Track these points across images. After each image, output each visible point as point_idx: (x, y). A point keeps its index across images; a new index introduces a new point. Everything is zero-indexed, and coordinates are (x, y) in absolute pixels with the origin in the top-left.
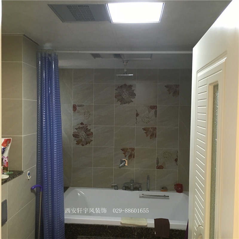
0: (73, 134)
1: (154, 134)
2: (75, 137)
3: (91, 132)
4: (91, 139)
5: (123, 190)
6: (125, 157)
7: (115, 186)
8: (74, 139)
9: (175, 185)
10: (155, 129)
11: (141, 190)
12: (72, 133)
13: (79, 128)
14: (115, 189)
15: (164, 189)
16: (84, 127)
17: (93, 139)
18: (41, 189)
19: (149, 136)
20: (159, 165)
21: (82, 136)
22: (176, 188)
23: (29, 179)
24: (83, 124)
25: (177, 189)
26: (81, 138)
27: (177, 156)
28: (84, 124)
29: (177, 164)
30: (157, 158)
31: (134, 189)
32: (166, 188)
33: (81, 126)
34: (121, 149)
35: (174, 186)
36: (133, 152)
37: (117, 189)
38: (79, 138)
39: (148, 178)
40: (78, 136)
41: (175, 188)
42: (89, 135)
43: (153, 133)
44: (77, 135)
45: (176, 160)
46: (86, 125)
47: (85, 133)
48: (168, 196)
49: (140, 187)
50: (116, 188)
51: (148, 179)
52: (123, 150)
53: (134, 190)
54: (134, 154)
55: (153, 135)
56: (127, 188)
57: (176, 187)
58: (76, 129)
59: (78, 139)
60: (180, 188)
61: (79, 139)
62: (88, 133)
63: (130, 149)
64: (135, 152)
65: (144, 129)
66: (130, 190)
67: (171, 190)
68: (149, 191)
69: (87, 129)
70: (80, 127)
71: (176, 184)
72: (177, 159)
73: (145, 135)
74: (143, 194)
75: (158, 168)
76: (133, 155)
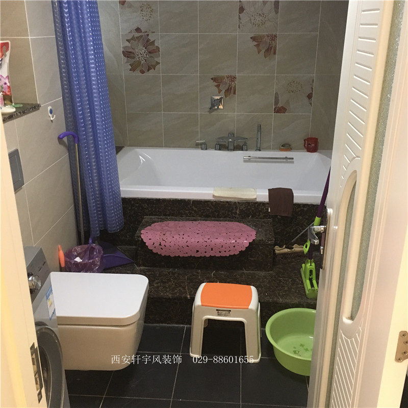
0: (123, 52)
1: (271, 48)
2: (128, 57)
3: (157, 47)
4: (156, 59)
5: (216, 149)
6: (219, 93)
7: (201, 144)
8: (126, 61)
9: (305, 140)
10: (273, 38)
11: (247, 150)
12: (122, 50)
13: (133, 38)
14: (202, 149)
15: (286, 147)
16: (142, 36)
17: (159, 60)
18: (76, 139)
19: (263, 52)
20: (278, 106)
21: (140, 56)
22: (306, 146)
23: (52, 121)
24: (141, 32)
25: (308, 146)
26: (138, 59)
27: (312, 89)
28: (143, 31)
29: (311, 104)
30: (276, 94)
31: (234, 148)
32: (290, 145)
33: (137, 35)
34: (212, 79)
35: (304, 142)
36: (233, 83)
37: (206, 149)
38: (134, 58)
39: (260, 128)
40: (132, 55)
41: (304, 145)
42: (152, 53)
43: (271, 46)
44: (131, 52)
45: (310, 96)
46: (146, 32)
47: (146, 48)
48: (293, 159)
49: (245, 144)
50: (204, 146)
51: (258, 131)
52: (214, 79)
53: (234, 150)
54: (235, 86)
55: (270, 51)
56: (222, 147)
57: (306, 143)
58: (127, 40)
59: (133, 60)
60: (313, 145)
61: (135, 60)
62: (151, 48)
63: (228, 78)
64: (236, 82)
65: (254, 39)
66: (228, 150)
67: (298, 149)
68: (260, 150)
69: (148, 40)
70: (135, 36)
71: (306, 138)
72: (312, 94)
73: (256, 49)
74: (250, 157)
75: (277, 112)
76: (233, 88)
